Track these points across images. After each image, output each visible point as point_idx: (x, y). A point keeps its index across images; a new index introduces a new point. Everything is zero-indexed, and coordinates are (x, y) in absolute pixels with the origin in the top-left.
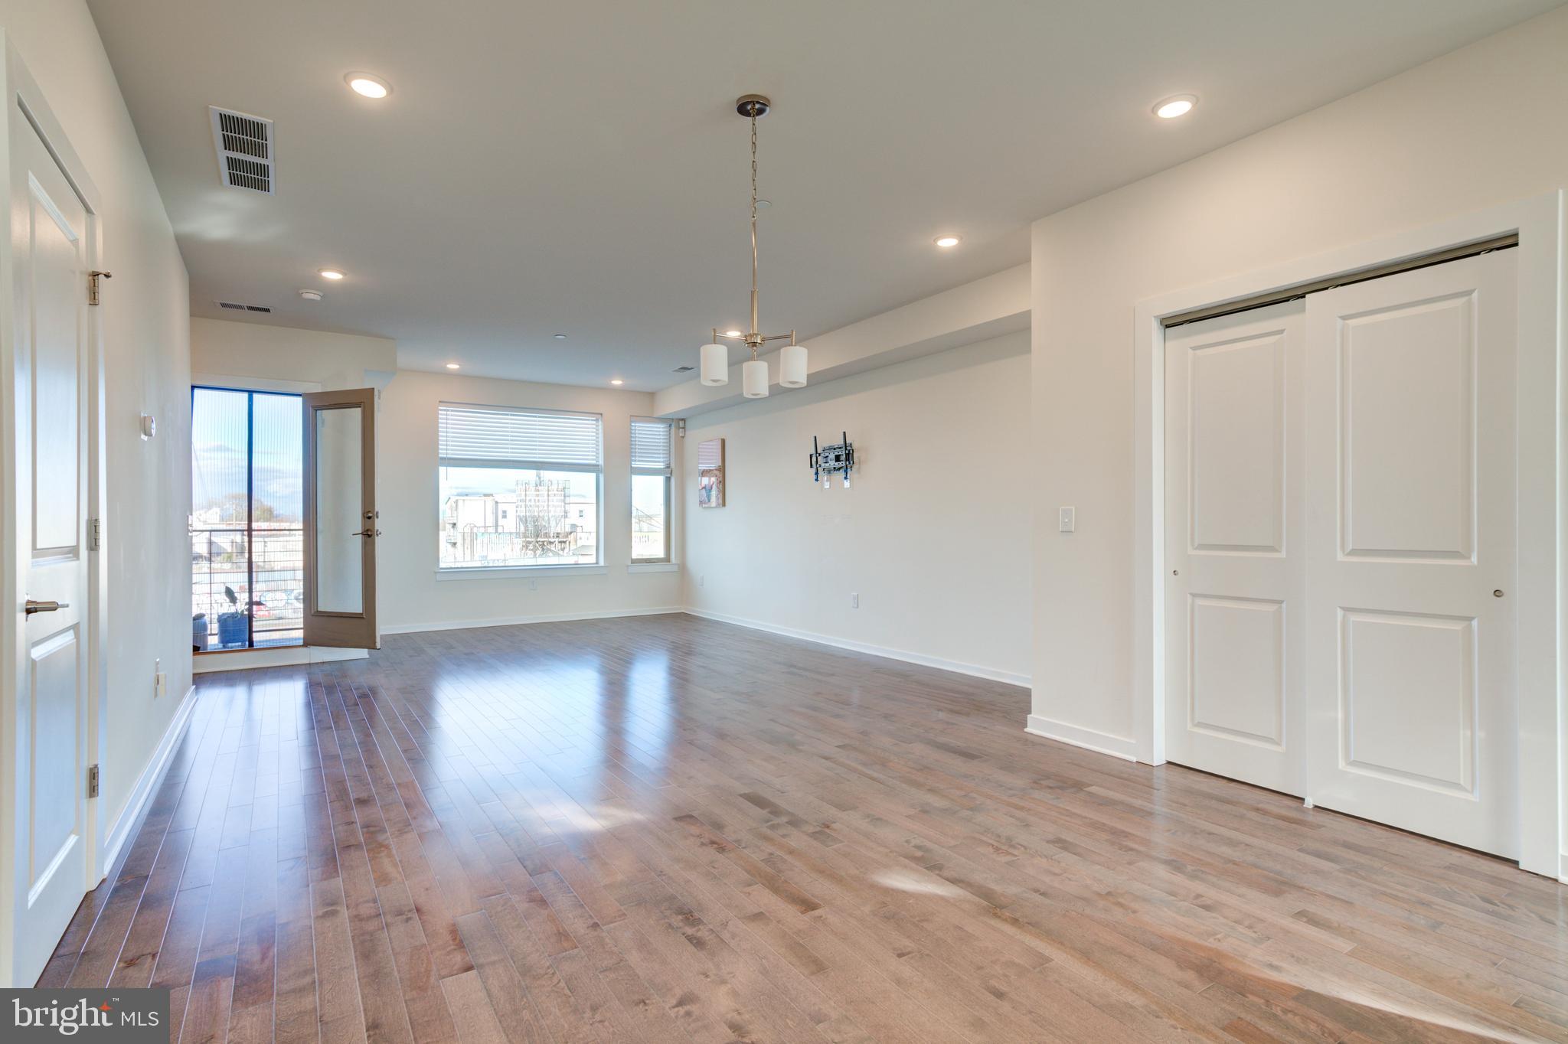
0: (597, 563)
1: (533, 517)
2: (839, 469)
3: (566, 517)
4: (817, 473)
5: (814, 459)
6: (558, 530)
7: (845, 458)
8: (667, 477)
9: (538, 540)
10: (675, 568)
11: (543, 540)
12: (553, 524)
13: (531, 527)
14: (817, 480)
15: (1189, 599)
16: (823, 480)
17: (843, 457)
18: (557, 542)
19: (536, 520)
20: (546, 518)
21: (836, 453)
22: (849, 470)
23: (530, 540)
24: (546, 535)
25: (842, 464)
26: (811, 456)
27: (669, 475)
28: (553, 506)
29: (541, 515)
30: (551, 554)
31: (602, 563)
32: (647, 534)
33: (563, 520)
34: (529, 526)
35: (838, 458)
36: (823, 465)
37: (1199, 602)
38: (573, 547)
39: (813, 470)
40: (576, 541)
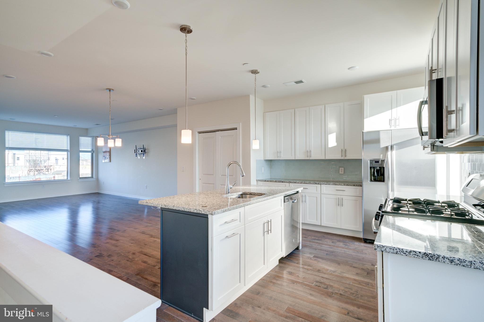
0: (67, 179)
1: (33, 160)
2: (142, 154)
3: (49, 160)
4: (136, 155)
5: (136, 151)
6: (46, 164)
7: (144, 151)
8: (92, 153)
9: (36, 168)
10: (95, 180)
11: (38, 168)
12: (43, 162)
13: (32, 164)
14: (136, 156)
15: (202, 184)
16: (138, 156)
17: (143, 151)
18: (45, 169)
19: (34, 161)
20: (40, 160)
21: (141, 150)
22: (144, 154)
23: (32, 168)
24: (40, 166)
25: (142, 153)
26: (135, 150)
27: (93, 153)
28: (43, 156)
29: (37, 159)
30: (42, 174)
31: (69, 179)
32: (85, 166)
33: (48, 161)
34: (31, 163)
35: (142, 151)
36: (138, 152)
37: (204, 184)
38: (52, 171)
39: (135, 154)
40: (54, 169)
